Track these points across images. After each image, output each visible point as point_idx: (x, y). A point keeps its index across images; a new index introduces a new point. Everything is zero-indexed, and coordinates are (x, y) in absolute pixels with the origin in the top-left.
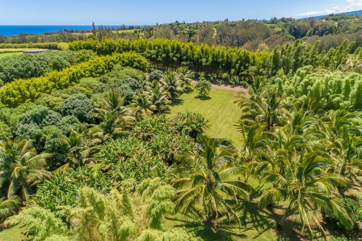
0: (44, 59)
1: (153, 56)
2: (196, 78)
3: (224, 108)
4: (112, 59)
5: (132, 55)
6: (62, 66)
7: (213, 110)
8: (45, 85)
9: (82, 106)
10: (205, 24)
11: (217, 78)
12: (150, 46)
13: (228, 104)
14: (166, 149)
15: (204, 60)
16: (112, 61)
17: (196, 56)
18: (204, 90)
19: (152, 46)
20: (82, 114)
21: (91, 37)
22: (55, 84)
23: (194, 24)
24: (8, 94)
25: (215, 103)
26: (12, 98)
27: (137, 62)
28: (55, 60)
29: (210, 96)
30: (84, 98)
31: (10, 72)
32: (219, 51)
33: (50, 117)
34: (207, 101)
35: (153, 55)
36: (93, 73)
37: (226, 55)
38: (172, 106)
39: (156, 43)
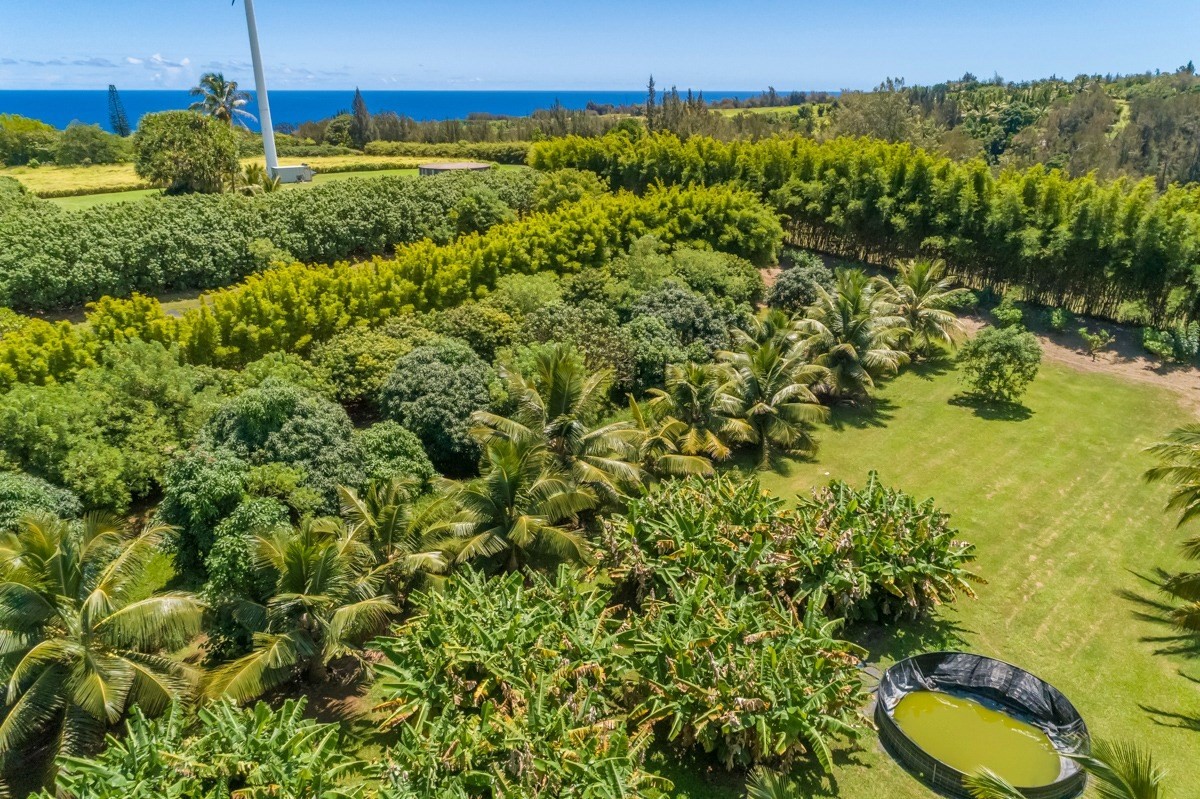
0: (438, 195)
1: (810, 206)
2: (984, 306)
3: (1091, 476)
4: (642, 208)
5: (721, 200)
6: (488, 221)
7: (1025, 477)
8: (381, 289)
9: (445, 392)
10: (1082, 85)
11: (1087, 315)
12: (808, 165)
13: (1114, 457)
14: (692, 689)
15: (1031, 235)
16: (640, 216)
17: (994, 217)
18: (1001, 376)
19: (817, 166)
20: (438, 423)
21: (625, 128)
22: (416, 287)
23: (1035, 85)
24: (245, 312)
25: (1047, 441)
26: (253, 328)
27: (739, 227)
28: (467, 201)
29: (1025, 400)
30: (461, 361)
31: (324, 232)
32: (1113, 201)
33: (297, 429)
34: (1007, 428)
35: (812, 200)
36: (560, 258)
37: (1145, 219)
38: (835, 429)
39: (831, 156)
